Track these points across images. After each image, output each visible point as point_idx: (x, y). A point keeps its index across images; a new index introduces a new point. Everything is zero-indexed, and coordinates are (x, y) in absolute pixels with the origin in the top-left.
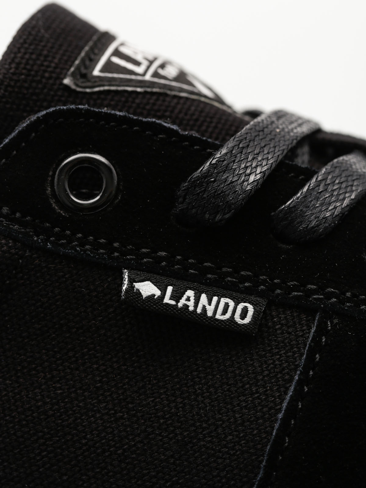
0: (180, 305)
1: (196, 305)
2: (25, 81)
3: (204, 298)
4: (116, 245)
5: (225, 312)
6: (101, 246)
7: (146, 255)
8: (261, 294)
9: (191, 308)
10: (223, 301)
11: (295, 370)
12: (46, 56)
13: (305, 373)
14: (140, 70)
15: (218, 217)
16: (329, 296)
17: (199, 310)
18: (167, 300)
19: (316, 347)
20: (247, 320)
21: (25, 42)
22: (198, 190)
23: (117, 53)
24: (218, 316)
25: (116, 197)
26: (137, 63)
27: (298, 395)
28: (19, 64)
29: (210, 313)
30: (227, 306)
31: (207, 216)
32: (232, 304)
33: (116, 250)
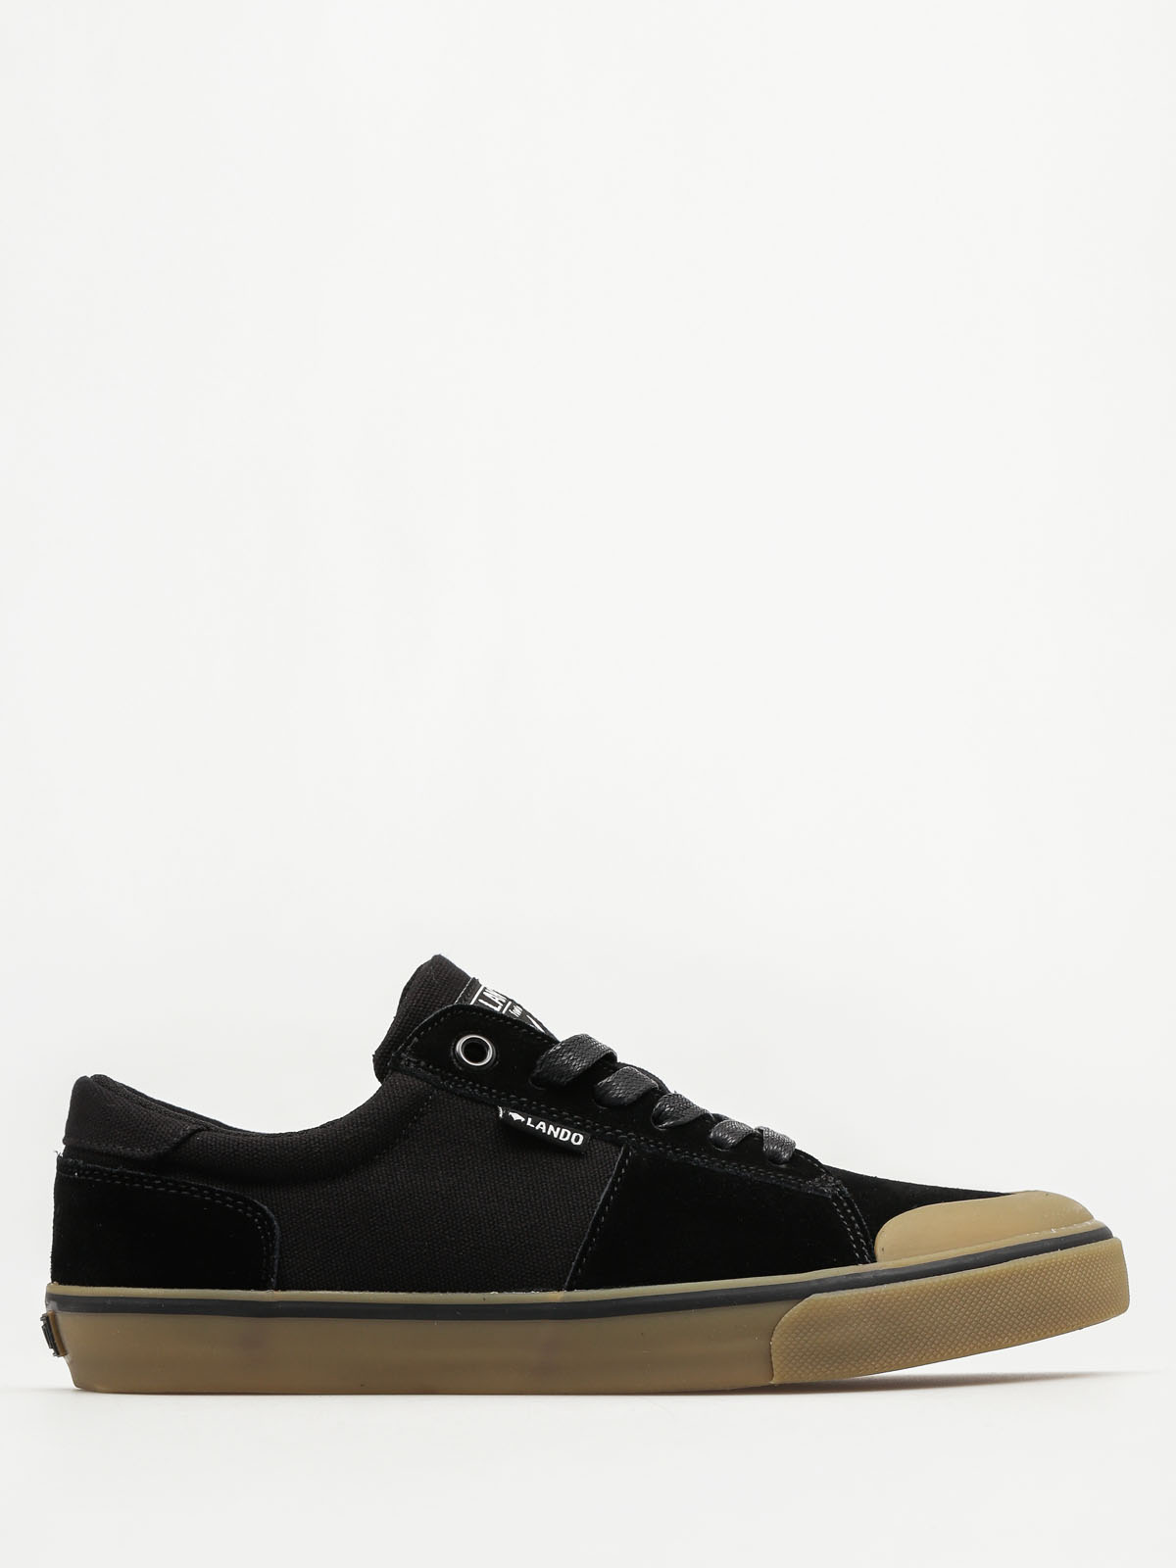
0: (537, 1128)
1: (547, 1130)
2: (423, 1011)
3: (551, 1128)
4: (494, 1091)
5: (565, 1137)
6: (484, 1091)
7: (514, 1099)
8: (587, 1130)
9: (544, 1131)
10: (564, 1130)
11: (608, 1178)
12: (437, 996)
13: (616, 1178)
14: (498, 1009)
15: (563, 1080)
16: (630, 1137)
17: (549, 1133)
18: (529, 1124)
19: (622, 1164)
20: (579, 1143)
21: (423, 986)
22: (551, 1060)
23: (482, 996)
24: (561, 1138)
25: (495, 1062)
26: (497, 1005)
27: (611, 1192)
28: (419, 1000)
29: (556, 1136)
30: (566, 1134)
31: (555, 1079)
32: (569, 1133)
33: (494, 1094)
